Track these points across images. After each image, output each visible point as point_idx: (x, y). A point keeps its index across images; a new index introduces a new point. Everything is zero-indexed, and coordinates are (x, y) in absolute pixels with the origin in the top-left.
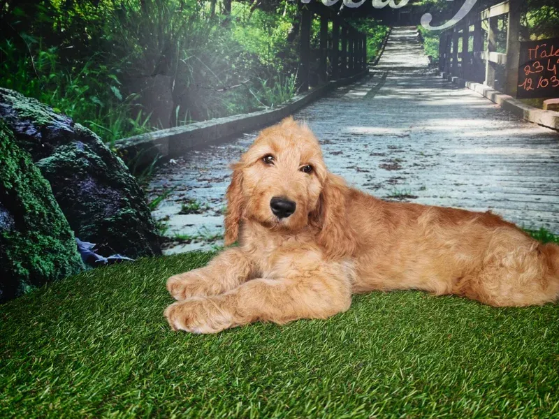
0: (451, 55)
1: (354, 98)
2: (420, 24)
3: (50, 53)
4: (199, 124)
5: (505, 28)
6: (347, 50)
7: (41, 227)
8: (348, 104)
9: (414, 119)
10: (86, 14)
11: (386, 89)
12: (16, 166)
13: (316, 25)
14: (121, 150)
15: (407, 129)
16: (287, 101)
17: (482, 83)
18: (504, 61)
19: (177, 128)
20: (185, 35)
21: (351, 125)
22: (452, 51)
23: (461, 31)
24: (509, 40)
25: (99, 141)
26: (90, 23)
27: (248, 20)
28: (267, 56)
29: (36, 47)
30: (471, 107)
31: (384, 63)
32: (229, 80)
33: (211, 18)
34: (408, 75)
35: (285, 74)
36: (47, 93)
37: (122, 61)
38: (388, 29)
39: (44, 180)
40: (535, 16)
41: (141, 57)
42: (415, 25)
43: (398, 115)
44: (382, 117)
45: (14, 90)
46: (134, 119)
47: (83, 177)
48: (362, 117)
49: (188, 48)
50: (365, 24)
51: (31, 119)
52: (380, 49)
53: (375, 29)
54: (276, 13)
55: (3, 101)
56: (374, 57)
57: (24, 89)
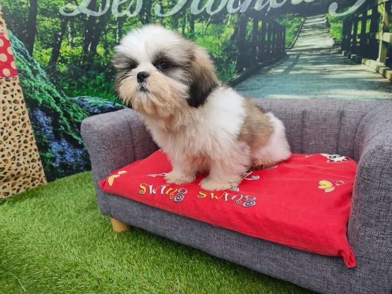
0: (351, 36)
1: (274, 74)
2: (328, 12)
3: (101, 76)
6: (271, 40)
8: (270, 79)
9: (319, 88)
11: (297, 66)
13: (250, 26)
15: (312, 96)
16: (230, 79)
17: (375, 59)
21: (271, 94)
22: (352, 33)
23: (361, 15)
27: (205, 32)
28: (217, 52)
30: (366, 80)
31: (298, 47)
34: (316, 55)
35: (228, 62)
36: (102, 93)
38: (302, 20)
42: (324, 13)
43: (306, 86)
44: (294, 87)
45: (87, 96)
48: (279, 88)
50: (285, 18)
52: (295, 36)
53: (293, 21)
54: (223, 23)
55: (84, 101)
56: (291, 43)
57: (92, 94)
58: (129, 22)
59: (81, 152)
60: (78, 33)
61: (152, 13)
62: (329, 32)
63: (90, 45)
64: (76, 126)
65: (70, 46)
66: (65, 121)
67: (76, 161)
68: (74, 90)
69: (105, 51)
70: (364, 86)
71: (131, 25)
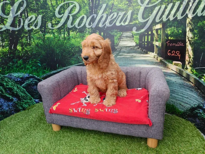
0: (143, 42)
3: (20, 61)
4: (64, 68)
5: (161, 33)
7: (24, 99)
9: (131, 64)
10: (28, 49)
11: (121, 54)
12: (17, 88)
14: (43, 78)
17: (153, 52)
18: (160, 46)
19: (58, 70)
20: (57, 45)
22: (143, 41)
23: (146, 34)
24: (162, 38)
25: (36, 77)
26: (29, 51)
27: (76, 37)
29: (17, 61)
30: (150, 61)
31: (120, 45)
32: (72, 55)
33: (64, 39)
34: (128, 49)
36: (21, 70)
37: (40, 57)
38: (121, 33)
39: (24, 89)
40: (170, 30)
41: (45, 54)
42: (131, 31)
43: (125, 63)
45: (13, 73)
46: (45, 70)
47: (33, 86)
49: (58, 48)
50: (114, 32)
51: (18, 77)
52: (119, 40)
53: (117, 33)
54: (84, 32)
55: (11, 76)
56: (117, 43)
57: (16, 71)
58: (35, 32)
59: (12, 103)
60: (5, 40)
61: (47, 27)
62: (133, 39)
63: (13, 46)
64: (8, 90)
65: (1, 47)
66: (1, 88)
67: (9, 108)
68: (5, 70)
69: (22, 48)
70: (150, 63)
71: (36, 34)
